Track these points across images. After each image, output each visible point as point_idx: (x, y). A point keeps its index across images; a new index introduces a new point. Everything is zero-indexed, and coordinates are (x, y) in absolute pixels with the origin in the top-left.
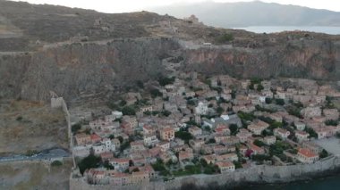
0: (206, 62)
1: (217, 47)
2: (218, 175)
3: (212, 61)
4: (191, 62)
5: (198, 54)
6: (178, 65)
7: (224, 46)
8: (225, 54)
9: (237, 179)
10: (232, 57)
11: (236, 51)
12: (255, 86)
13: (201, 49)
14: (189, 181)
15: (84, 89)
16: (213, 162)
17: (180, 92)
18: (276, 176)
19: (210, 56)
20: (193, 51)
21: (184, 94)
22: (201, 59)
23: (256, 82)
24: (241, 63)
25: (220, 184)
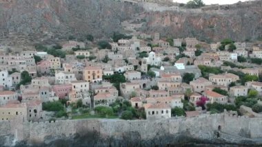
0: (172, 26)
1: (184, 10)
3: (179, 25)
4: (154, 24)
5: (163, 17)
6: (139, 26)
8: (194, 18)
10: (201, 21)
11: (206, 14)
12: (227, 47)
13: (167, 11)
16: (140, 104)
17: (133, 47)
19: (176, 19)
20: (158, 12)
21: (138, 49)
22: (167, 23)
23: (227, 43)
24: (212, 27)
25: (144, 137)
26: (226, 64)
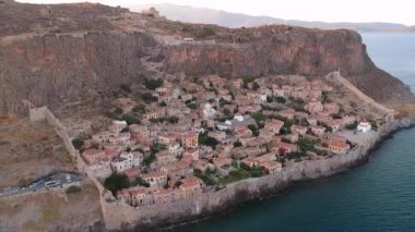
0: (188, 61)
1: (199, 42)
2: (267, 176)
3: (196, 59)
4: (172, 60)
5: (180, 51)
6: (160, 64)
7: (206, 42)
8: (209, 50)
9: (285, 179)
10: (216, 54)
11: (220, 47)
12: (250, 85)
13: (183, 45)
14: (240, 188)
15: (66, 96)
16: (256, 163)
17: (175, 95)
18: (318, 171)
19: (193, 53)
20: (175, 47)
21: (180, 97)
22: (184, 57)
23: (249, 81)
24: (227, 61)
26: (264, 108)
